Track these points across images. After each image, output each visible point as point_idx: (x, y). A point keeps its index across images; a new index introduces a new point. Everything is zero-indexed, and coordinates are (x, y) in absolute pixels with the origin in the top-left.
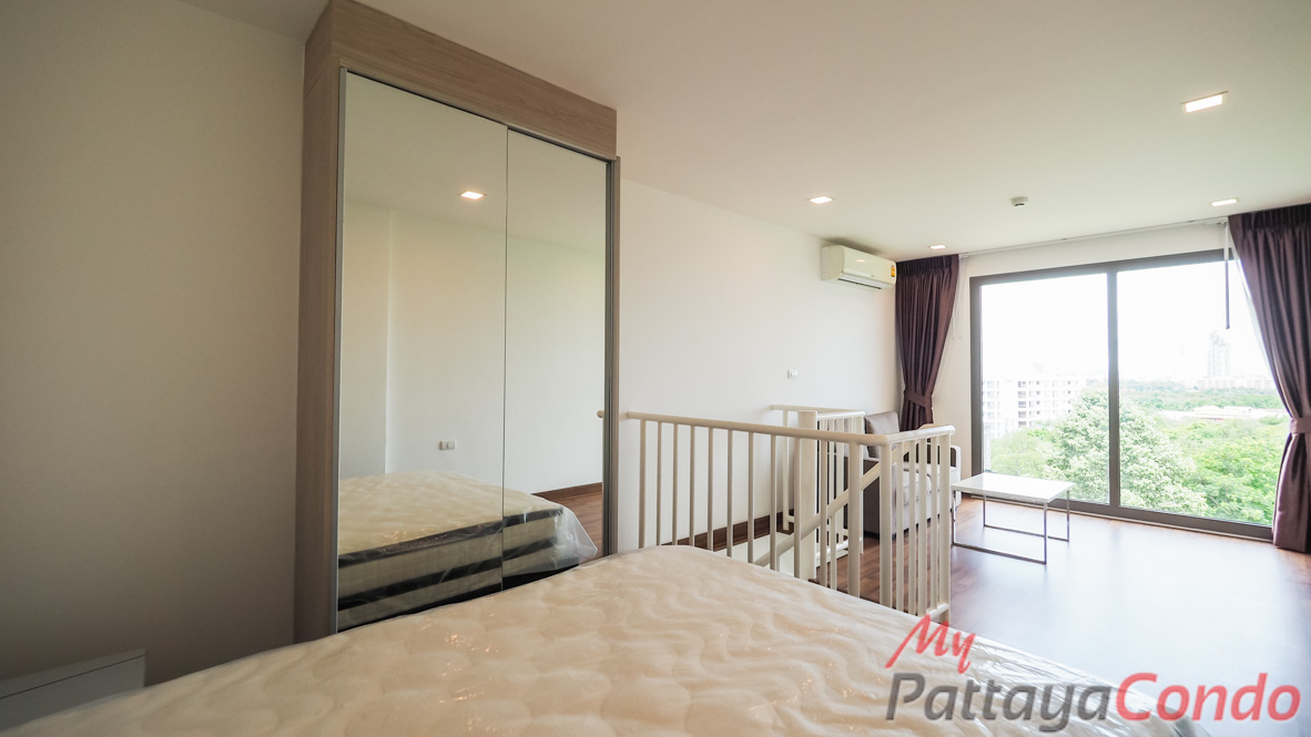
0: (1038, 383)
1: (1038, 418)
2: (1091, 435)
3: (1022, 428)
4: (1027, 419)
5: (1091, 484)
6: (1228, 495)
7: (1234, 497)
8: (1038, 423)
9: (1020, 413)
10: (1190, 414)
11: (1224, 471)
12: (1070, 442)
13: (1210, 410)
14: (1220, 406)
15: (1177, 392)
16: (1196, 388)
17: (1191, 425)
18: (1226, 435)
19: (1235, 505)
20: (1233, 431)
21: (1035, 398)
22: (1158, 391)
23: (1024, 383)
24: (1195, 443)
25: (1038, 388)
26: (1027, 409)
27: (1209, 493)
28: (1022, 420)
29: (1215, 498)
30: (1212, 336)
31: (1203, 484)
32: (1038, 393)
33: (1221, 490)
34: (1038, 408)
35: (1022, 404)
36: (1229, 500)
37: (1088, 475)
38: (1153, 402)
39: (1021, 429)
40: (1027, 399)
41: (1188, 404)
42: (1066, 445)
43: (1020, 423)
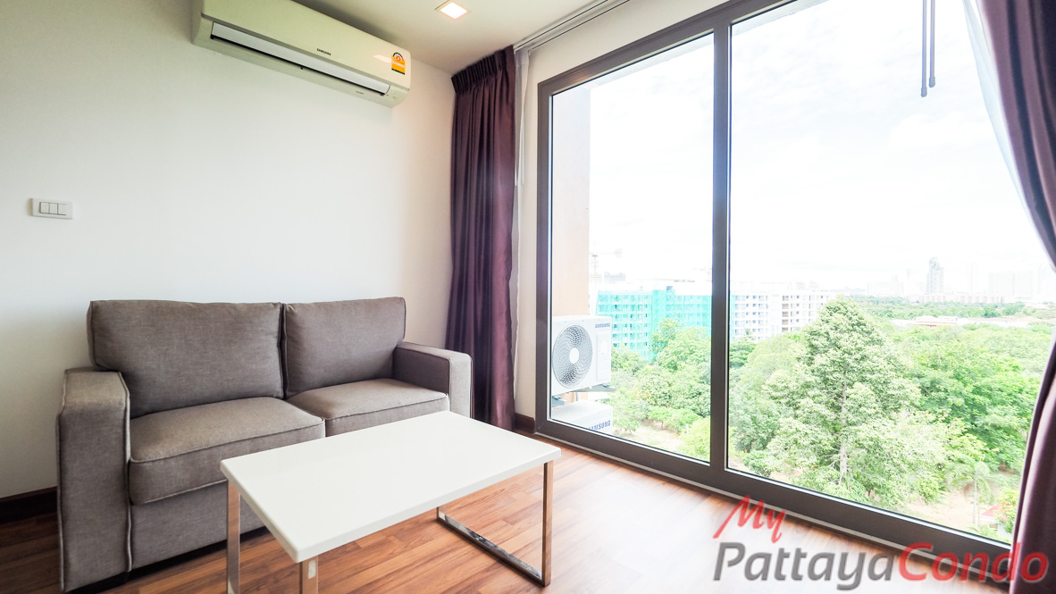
0: (798, 297)
1: (797, 325)
2: (832, 337)
3: (785, 333)
4: (789, 325)
5: (830, 377)
6: (937, 386)
7: (941, 387)
8: (798, 329)
9: (783, 321)
10: (913, 322)
11: (935, 367)
12: (814, 342)
13: (929, 319)
14: (935, 316)
15: (903, 305)
16: (918, 302)
17: (913, 331)
18: (938, 338)
19: (942, 395)
20: (944, 334)
21: (796, 309)
22: (890, 305)
23: (787, 297)
24: (915, 345)
25: (798, 301)
26: (789, 318)
27: (922, 384)
28: (785, 326)
29: (928, 388)
30: (931, 262)
31: (919, 377)
32: (798, 305)
33: (932, 382)
34: (797, 317)
35: (785, 314)
36: (938, 390)
37: (828, 369)
38: (885, 312)
39: (783, 334)
40: (789, 310)
41: (911, 314)
42: (812, 346)
43: (784, 329)
